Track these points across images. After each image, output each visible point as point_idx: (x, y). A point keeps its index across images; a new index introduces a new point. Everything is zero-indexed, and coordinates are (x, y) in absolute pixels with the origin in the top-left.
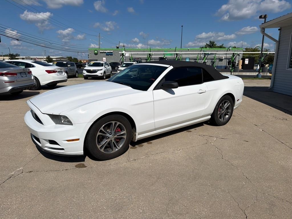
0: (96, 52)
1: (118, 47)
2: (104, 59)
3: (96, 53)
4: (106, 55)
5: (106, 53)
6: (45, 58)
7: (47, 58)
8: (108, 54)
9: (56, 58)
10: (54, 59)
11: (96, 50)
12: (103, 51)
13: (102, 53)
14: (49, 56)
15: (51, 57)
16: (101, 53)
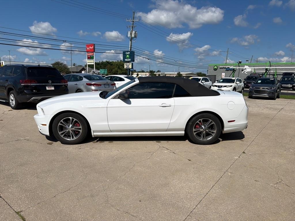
0: (216, 67)
1: (241, 62)
2: (223, 74)
3: (215, 69)
4: (226, 70)
5: (226, 68)
6: (175, 74)
7: (177, 74)
8: (228, 69)
9: (186, 74)
10: (183, 75)
11: (216, 66)
12: (222, 67)
13: (222, 68)
14: (180, 72)
15: (181, 73)
16: (220, 68)
